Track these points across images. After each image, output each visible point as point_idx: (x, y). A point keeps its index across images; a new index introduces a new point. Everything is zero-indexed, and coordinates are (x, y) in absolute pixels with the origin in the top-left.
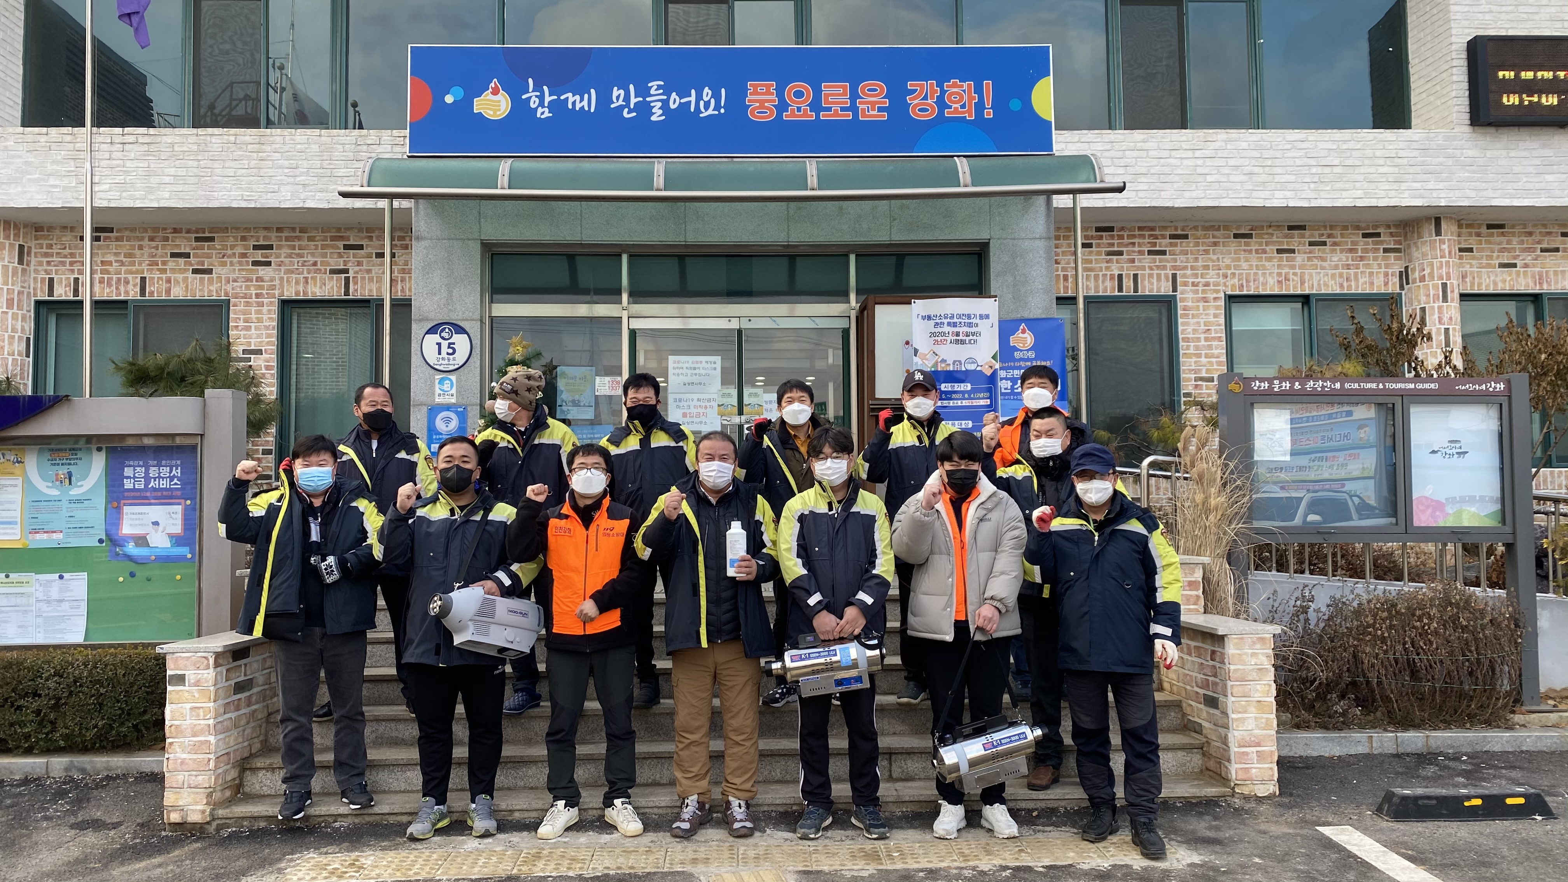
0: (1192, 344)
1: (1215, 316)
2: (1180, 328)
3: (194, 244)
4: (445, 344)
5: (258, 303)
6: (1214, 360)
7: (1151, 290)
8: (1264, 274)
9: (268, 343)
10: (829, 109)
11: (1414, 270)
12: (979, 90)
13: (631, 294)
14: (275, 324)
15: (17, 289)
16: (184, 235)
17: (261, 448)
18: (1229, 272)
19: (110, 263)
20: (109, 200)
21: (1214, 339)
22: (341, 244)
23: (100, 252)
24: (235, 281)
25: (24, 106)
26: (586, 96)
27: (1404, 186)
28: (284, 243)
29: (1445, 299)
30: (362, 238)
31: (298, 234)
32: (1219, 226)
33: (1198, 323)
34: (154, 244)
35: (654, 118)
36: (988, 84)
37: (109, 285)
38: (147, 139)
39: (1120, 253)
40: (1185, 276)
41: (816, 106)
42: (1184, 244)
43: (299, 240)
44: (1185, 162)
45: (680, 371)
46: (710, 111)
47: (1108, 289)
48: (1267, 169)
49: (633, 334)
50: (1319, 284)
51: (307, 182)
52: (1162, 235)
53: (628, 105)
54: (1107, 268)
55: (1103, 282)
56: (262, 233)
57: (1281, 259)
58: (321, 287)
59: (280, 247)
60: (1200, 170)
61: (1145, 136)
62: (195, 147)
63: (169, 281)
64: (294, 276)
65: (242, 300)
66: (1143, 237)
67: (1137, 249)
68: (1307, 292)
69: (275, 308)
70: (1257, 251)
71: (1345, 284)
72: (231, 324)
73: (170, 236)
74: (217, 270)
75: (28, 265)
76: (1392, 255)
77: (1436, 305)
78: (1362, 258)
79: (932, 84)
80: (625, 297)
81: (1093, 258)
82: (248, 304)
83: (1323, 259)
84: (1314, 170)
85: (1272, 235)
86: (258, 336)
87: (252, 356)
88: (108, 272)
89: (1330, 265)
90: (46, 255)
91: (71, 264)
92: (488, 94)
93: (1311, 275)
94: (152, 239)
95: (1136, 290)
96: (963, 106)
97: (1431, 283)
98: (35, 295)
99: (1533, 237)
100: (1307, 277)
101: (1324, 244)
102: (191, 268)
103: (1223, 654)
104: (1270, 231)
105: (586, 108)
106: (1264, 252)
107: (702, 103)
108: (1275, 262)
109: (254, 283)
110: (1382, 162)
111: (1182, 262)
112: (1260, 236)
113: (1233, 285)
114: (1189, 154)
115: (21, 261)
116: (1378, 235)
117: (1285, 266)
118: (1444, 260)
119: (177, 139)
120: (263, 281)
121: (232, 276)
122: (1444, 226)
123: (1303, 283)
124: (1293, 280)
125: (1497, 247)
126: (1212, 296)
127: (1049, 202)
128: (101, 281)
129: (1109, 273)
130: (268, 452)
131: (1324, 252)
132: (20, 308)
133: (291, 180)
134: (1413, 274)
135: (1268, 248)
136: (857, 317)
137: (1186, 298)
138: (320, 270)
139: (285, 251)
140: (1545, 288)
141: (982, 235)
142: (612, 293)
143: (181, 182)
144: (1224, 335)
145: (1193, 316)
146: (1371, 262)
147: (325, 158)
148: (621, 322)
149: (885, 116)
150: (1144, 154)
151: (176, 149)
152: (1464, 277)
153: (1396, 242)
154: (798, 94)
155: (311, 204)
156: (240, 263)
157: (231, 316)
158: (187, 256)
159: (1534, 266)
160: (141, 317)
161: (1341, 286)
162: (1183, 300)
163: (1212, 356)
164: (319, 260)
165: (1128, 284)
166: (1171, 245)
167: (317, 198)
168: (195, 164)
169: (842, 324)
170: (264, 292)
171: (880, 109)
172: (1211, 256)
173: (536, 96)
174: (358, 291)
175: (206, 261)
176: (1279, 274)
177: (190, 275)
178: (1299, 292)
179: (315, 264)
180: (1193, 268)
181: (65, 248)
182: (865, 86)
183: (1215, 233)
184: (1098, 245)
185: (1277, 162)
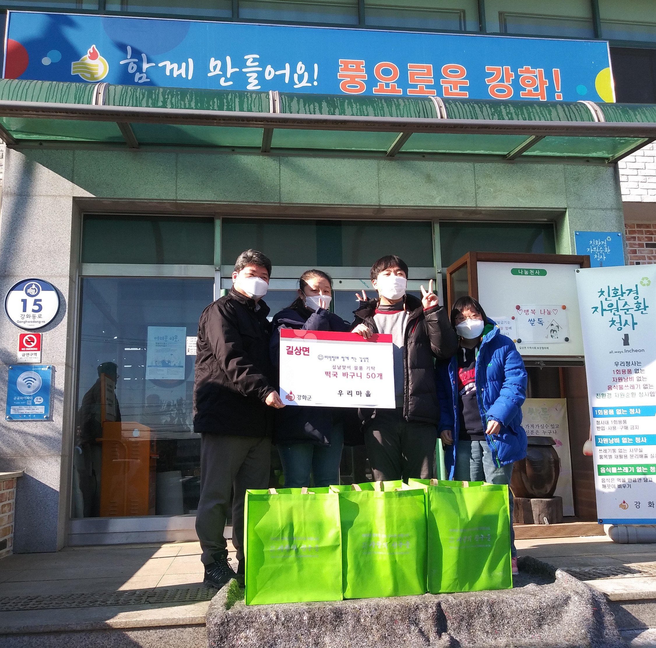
4: (30, 301)
12: (549, 76)
26: (184, 65)
35: (249, 87)
36: (556, 72)
41: (403, 82)
46: (304, 83)
53: (225, 74)
79: (507, 70)
80: (217, 258)
92: (86, 58)
96: (536, 90)
105: (184, 76)
136: (444, 281)
141: (560, 206)
142: (205, 254)
148: (213, 283)
149: (467, 95)
171: (462, 89)
173: (134, 63)
182: (446, 68)
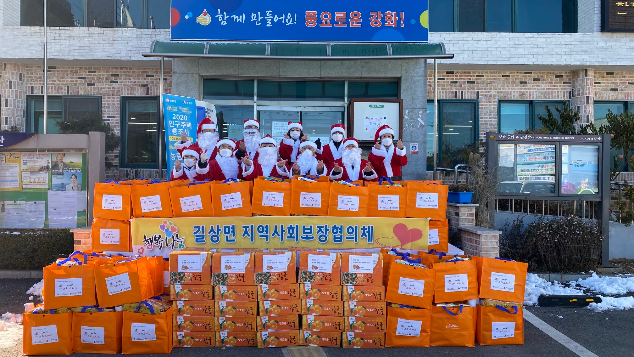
0: (484, 120)
1: (494, 108)
2: (480, 113)
3: (88, 74)
5: (113, 97)
6: (492, 126)
7: (468, 98)
8: (514, 92)
9: (117, 114)
10: (338, 23)
11: (575, 91)
12: (398, 15)
13: (258, 96)
14: (119, 106)
15: (19, 90)
16: (84, 70)
17: (114, 155)
18: (500, 91)
19: (55, 81)
20: (54, 56)
21: (493, 118)
22: (145, 74)
23: (51, 76)
24: (104, 89)
25: (21, 17)
26: (241, 16)
27: (572, 56)
28: (123, 74)
29: (588, 103)
30: (153, 72)
31: (128, 70)
32: (497, 72)
33: (487, 111)
34: (72, 73)
35: (268, 25)
36: (402, 13)
37: (55, 89)
38: (69, 32)
39: (456, 82)
40: (482, 92)
41: (333, 21)
42: (482, 79)
43: (129, 73)
44: (483, 46)
45: (277, 128)
46: (290, 23)
47: (451, 97)
48: (516, 49)
49: (259, 112)
50: (537, 97)
51: (132, 50)
52: (473, 75)
53: (258, 20)
54: (451, 88)
55: (449, 94)
56: (114, 70)
57: (521, 86)
58: (137, 92)
59: (121, 75)
60: (489, 49)
61: (467, 35)
62: (88, 35)
63: (78, 88)
64: (127, 87)
65: (107, 96)
66: (465, 76)
67: (463, 81)
68: (531, 99)
69: (119, 100)
70: (512, 82)
71: (547, 96)
72: (102, 106)
73: (78, 70)
74: (97, 84)
75: (23, 81)
76: (567, 84)
77: (584, 105)
78: (554, 86)
79: (379, 13)
80: (255, 97)
81: (445, 84)
82: (109, 98)
83: (539, 86)
84: (536, 50)
85: (518, 76)
86: (113, 111)
87: (111, 119)
88: (54, 84)
89: (541, 88)
90: (30, 77)
91: (40, 81)
92: (202, 15)
93: (533, 92)
94: (71, 71)
95: (462, 97)
96: (392, 22)
97: (582, 96)
98: (26, 93)
99: (625, 78)
100: (531, 93)
101: (539, 80)
102: (87, 83)
103: (479, 241)
104: (517, 74)
105: (241, 21)
106: (515, 83)
107: (287, 19)
108: (519, 87)
109: (111, 90)
110: (564, 46)
111: (481, 86)
112: (513, 76)
113: (501, 96)
114: (485, 42)
115: (20, 80)
116: (562, 76)
117: (523, 88)
118: (587, 87)
119: (81, 32)
120: (114, 89)
121: (102, 87)
122: (588, 73)
123: (530, 96)
124: (526, 94)
125: (610, 82)
126: (492, 100)
127: (426, 62)
128: (52, 88)
129: (451, 90)
130: (117, 156)
131: (539, 83)
132: (20, 98)
133: (125, 49)
134: (575, 92)
135: (516, 81)
136: (348, 107)
137: (482, 100)
138: (137, 85)
139: (123, 77)
140: (629, 99)
141: (399, 75)
142: (250, 96)
143: (82, 49)
144: (497, 116)
145: (485, 108)
146: (558, 87)
147: (139, 40)
148: (254, 108)
149: (361, 26)
150: (466, 42)
151: (81, 35)
152: (596, 94)
153: (569, 79)
154: (326, 16)
155: (133, 58)
156: (106, 82)
157: (102, 102)
158: (85, 78)
159: (625, 90)
160: (67, 102)
161: (546, 97)
162: (482, 102)
163: (492, 125)
164: (137, 81)
165: (459, 95)
166: (477, 79)
167: (136, 56)
168: (88, 42)
169: (342, 110)
170: (115, 93)
171: (358, 23)
172: (493, 84)
173: (221, 16)
174: (152, 94)
175: (93, 81)
176: (521, 92)
177: (86, 86)
178: (528, 99)
179: (135, 82)
180: (485, 89)
181: (38, 75)
182: (352, 13)
183: (495, 75)
184: (447, 79)
185: (521, 46)
